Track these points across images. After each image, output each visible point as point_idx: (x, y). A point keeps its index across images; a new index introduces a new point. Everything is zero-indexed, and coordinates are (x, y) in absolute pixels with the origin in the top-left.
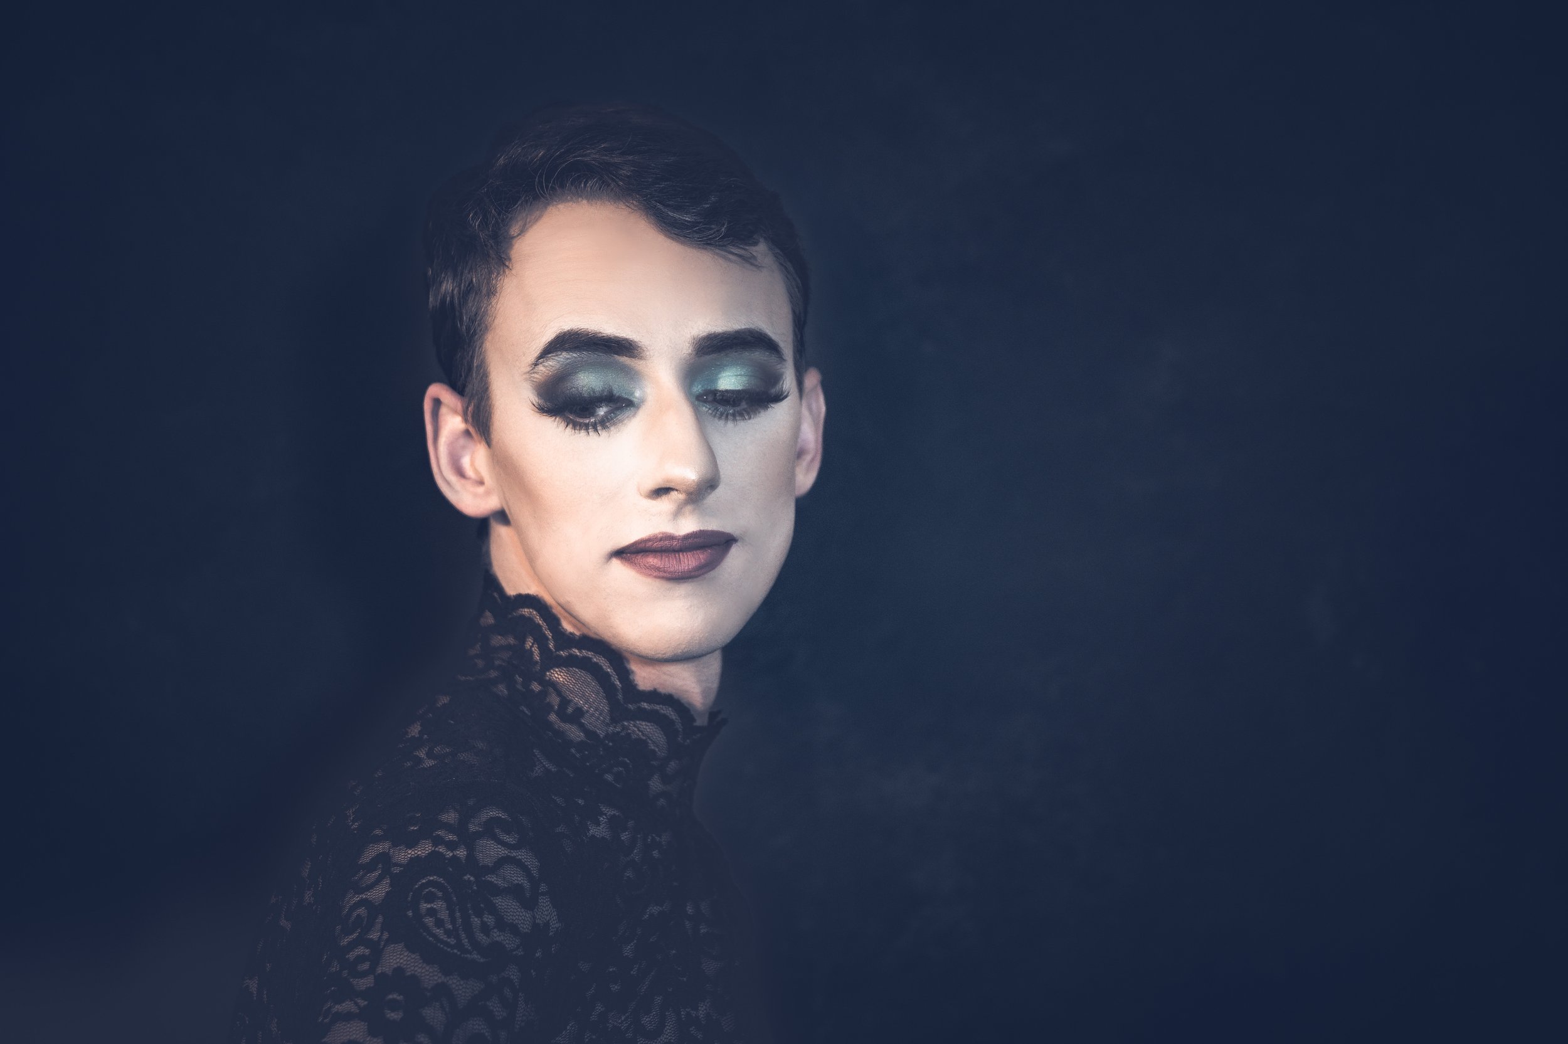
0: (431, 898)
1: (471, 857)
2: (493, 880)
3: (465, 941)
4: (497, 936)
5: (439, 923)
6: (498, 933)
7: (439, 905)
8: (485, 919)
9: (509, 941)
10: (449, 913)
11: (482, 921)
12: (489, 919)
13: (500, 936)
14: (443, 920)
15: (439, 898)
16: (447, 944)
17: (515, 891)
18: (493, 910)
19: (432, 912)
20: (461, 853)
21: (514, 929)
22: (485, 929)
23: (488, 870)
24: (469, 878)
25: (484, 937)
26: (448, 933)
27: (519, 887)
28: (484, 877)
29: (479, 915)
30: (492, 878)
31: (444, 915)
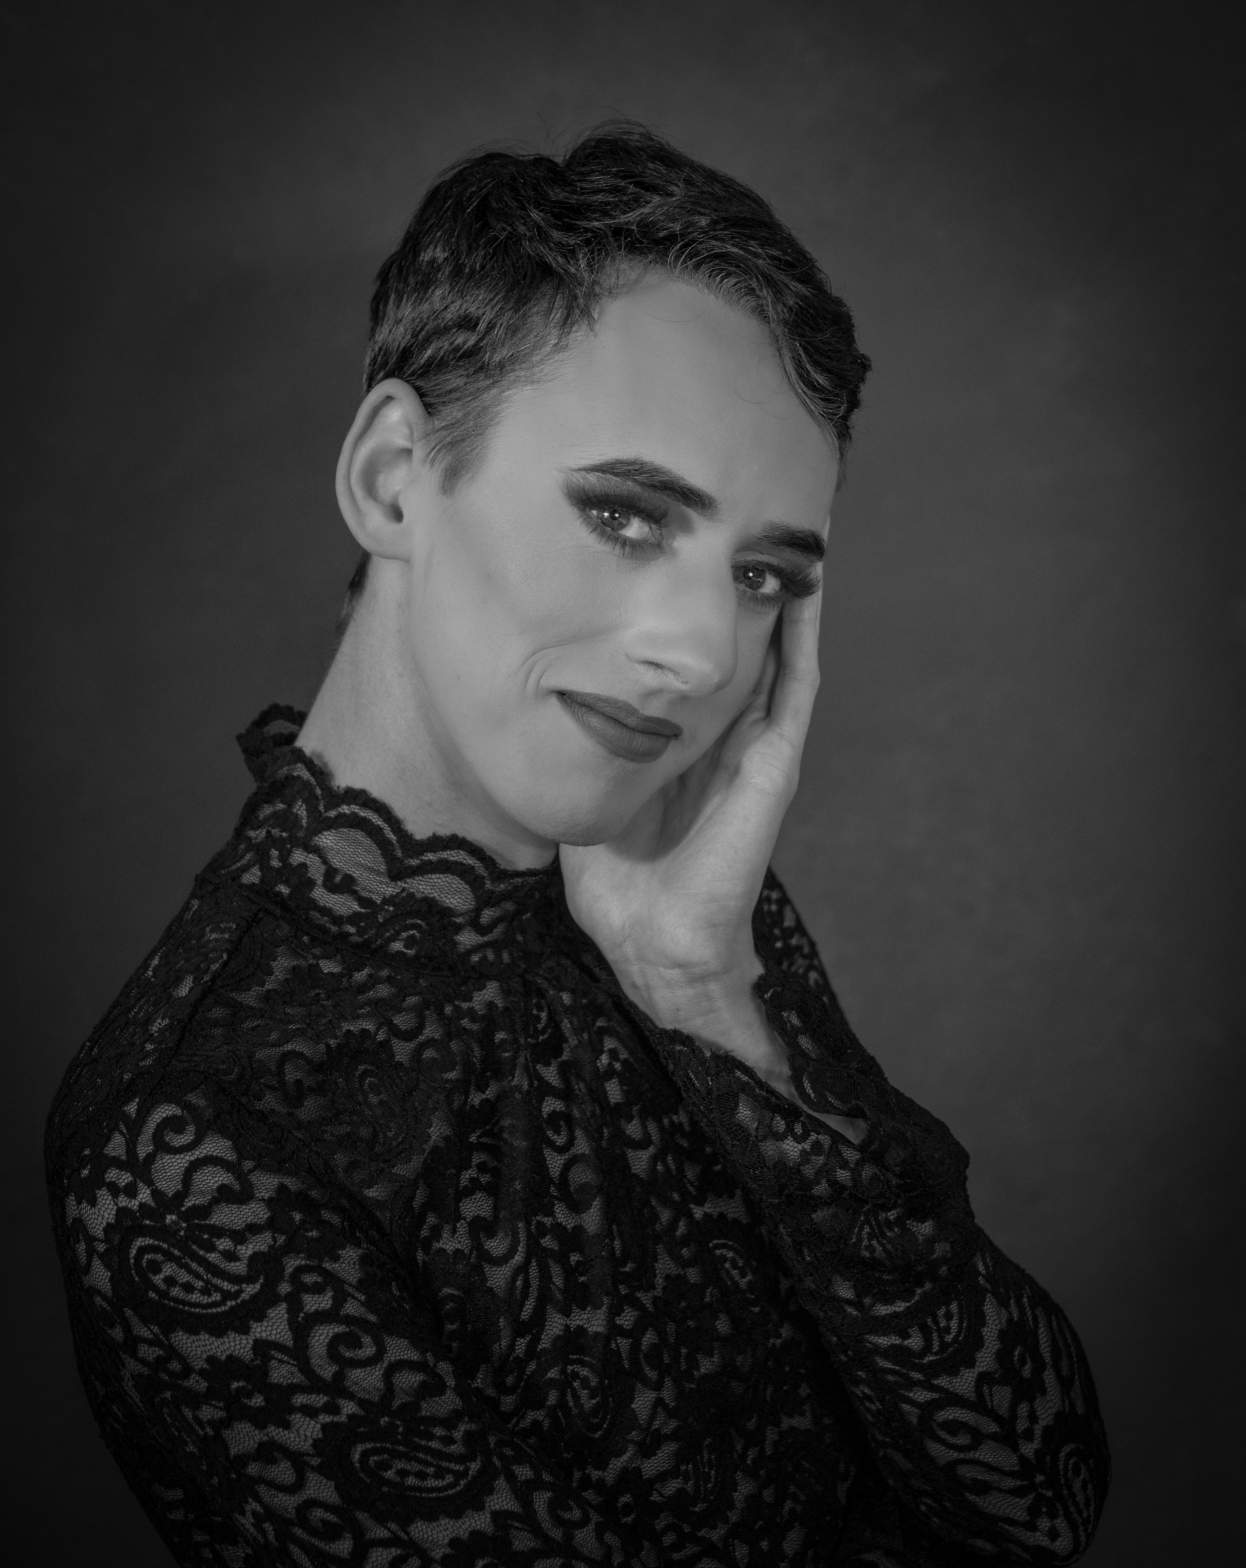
0: (155, 1268)
1: (156, 1194)
2: (193, 1202)
3: (226, 1286)
4: (246, 1251)
5: (188, 1288)
6: (244, 1248)
7: (169, 1269)
8: (221, 1247)
9: (260, 1243)
10: (186, 1270)
11: (220, 1252)
12: (224, 1244)
13: (247, 1247)
14: (188, 1282)
15: (163, 1262)
16: (215, 1304)
17: (224, 1195)
18: (219, 1232)
19: (170, 1281)
20: (144, 1195)
21: (253, 1229)
22: (230, 1256)
23: (181, 1196)
24: (171, 1220)
25: (238, 1264)
26: (205, 1292)
27: (222, 1188)
28: (183, 1206)
29: (212, 1248)
30: (189, 1203)
31: (184, 1277)
